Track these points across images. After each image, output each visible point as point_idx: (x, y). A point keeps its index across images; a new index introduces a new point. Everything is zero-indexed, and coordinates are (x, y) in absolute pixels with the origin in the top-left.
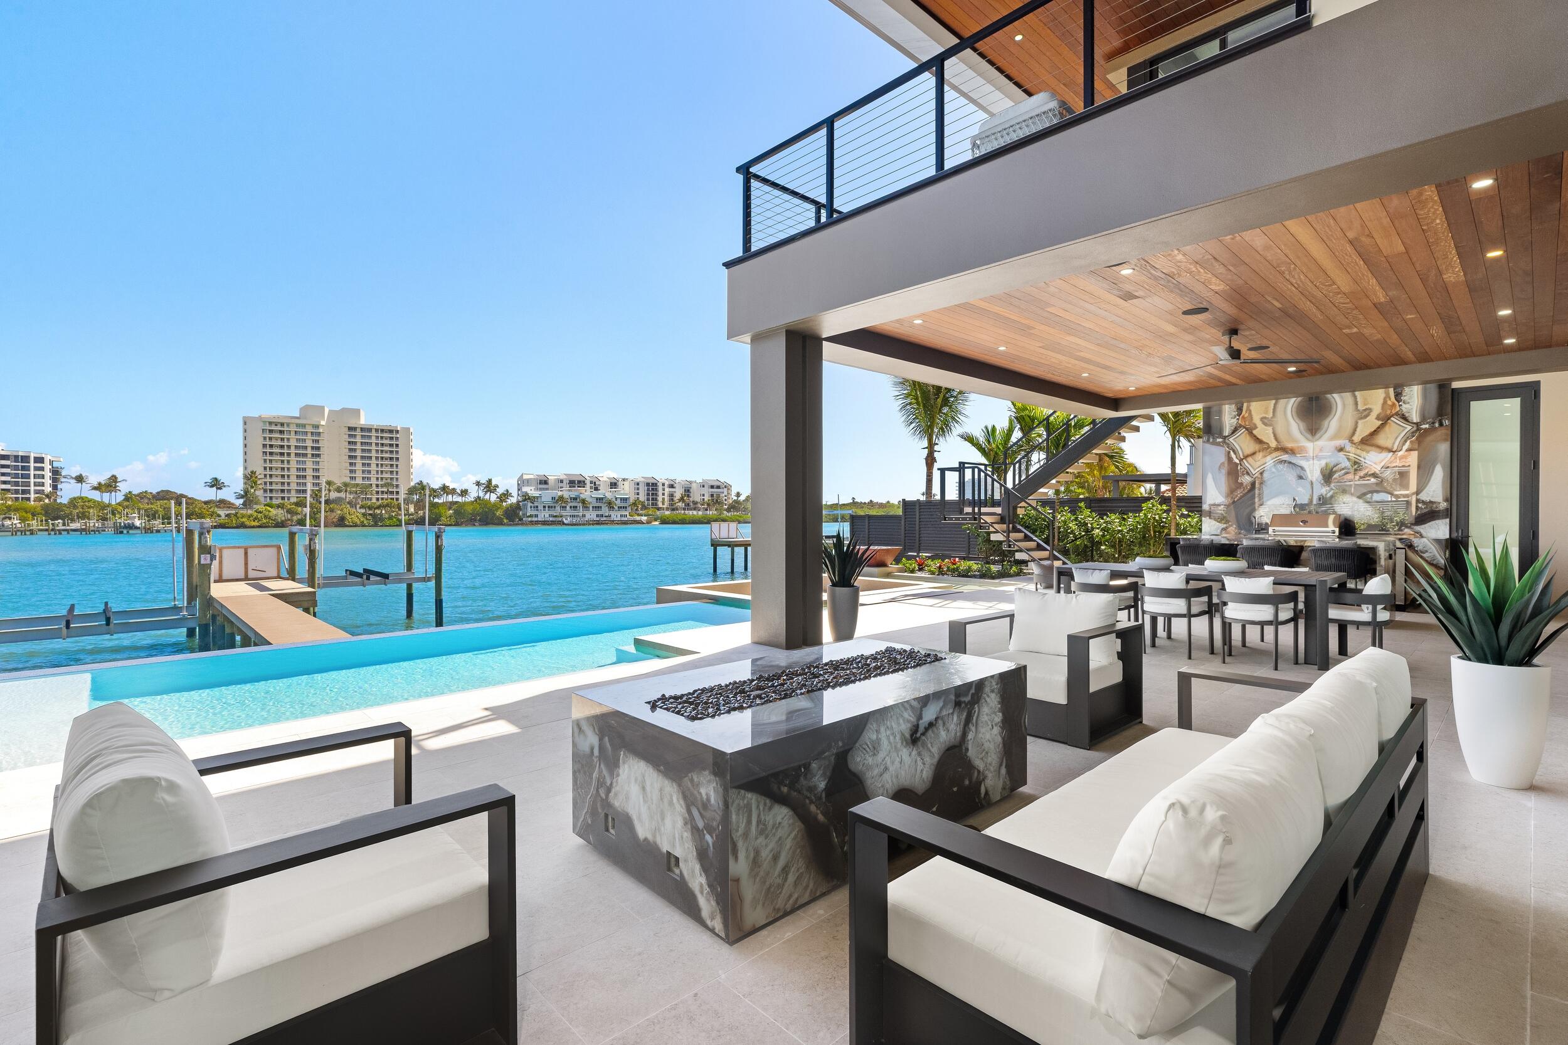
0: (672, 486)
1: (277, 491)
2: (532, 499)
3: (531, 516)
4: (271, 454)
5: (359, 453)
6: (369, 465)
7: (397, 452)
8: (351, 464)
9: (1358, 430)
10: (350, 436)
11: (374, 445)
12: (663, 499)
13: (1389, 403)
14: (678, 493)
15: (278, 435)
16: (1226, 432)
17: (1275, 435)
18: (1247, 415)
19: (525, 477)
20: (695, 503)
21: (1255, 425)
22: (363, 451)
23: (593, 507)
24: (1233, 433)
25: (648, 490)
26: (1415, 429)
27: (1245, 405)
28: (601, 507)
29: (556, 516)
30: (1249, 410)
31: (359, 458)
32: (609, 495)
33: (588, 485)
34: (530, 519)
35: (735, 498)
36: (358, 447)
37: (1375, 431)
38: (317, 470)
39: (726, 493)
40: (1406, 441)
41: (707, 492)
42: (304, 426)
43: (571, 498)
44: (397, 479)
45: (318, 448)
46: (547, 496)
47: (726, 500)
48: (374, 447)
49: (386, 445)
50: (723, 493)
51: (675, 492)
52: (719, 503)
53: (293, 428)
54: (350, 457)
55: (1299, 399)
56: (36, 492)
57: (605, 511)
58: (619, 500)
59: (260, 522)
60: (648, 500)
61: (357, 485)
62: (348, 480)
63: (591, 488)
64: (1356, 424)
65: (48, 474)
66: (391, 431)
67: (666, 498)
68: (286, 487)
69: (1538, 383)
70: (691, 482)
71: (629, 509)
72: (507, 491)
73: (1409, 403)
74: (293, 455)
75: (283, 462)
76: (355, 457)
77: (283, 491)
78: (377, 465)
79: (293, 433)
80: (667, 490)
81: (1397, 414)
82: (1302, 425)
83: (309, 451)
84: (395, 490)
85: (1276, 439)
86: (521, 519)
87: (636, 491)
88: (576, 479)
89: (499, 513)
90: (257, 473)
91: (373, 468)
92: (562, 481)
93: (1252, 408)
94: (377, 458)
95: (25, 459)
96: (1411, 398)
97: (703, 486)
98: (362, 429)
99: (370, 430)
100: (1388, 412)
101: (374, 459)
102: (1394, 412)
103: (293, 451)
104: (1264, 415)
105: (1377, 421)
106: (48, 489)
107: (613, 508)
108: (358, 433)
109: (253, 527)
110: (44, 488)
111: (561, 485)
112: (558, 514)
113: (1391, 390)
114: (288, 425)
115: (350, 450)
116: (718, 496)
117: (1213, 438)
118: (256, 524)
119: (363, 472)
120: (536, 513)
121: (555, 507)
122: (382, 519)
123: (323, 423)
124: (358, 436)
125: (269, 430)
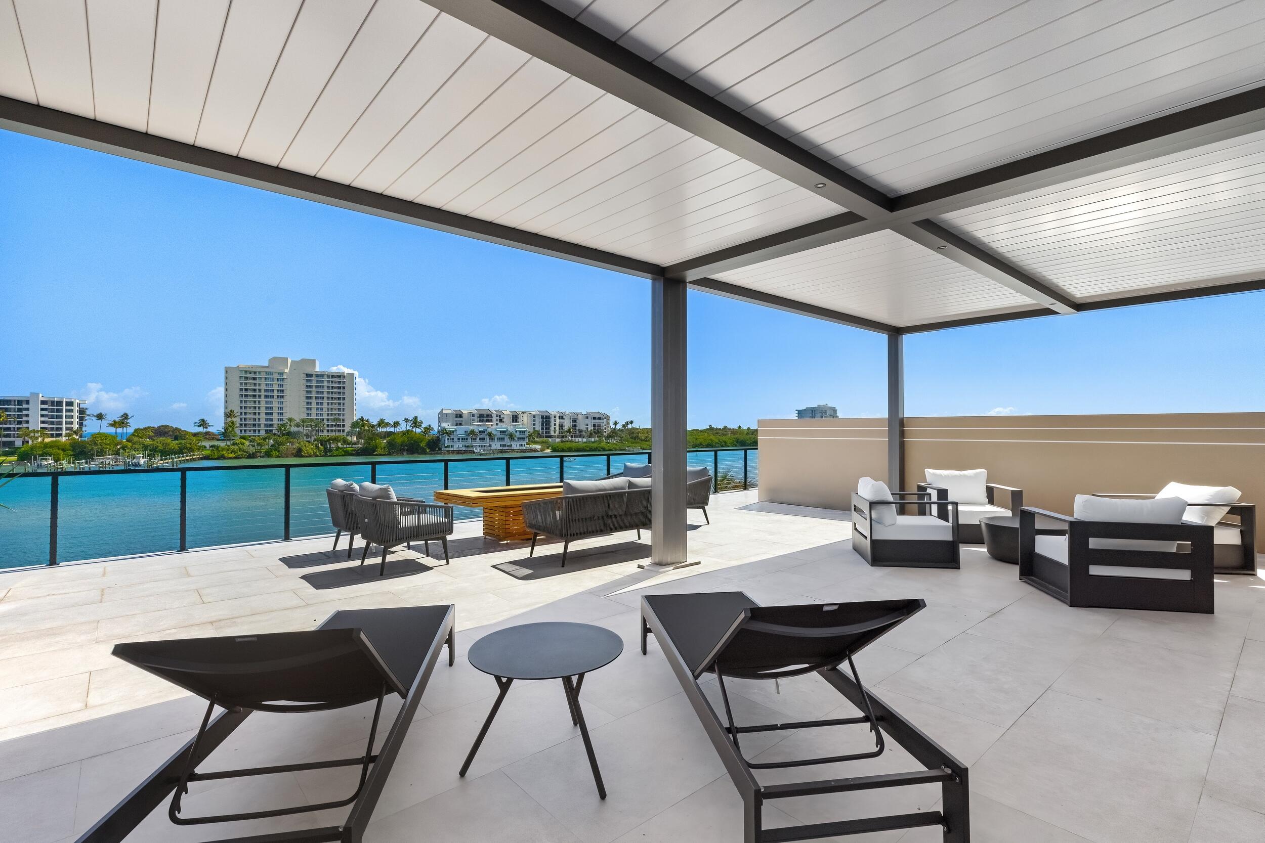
0: (562, 418)
1: (250, 425)
2: (450, 433)
3: (447, 447)
4: (246, 396)
5: (314, 395)
6: (322, 404)
7: (344, 393)
8: (308, 403)
10: (307, 381)
11: (326, 388)
12: (555, 428)
14: (568, 424)
15: (251, 381)
19: (445, 412)
20: (581, 431)
22: (317, 392)
23: (498, 439)
25: (543, 421)
28: (504, 438)
29: (468, 447)
31: (314, 398)
32: (511, 429)
33: (494, 419)
34: (447, 449)
35: (613, 426)
36: (314, 389)
38: (281, 408)
39: (605, 423)
41: (590, 422)
42: (272, 373)
43: (480, 432)
44: (343, 415)
45: (282, 391)
46: (461, 431)
47: (605, 429)
48: (326, 390)
49: (335, 388)
50: (603, 423)
51: (564, 422)
52: (600, 433)
53: (263, 376)
54: (307, 397)
56: (67, 429)
57: (507, 441)
58: (518, 433)
59: (236, 454)
60: (543, 429)
61: (312, 420)
62: (305, 416)
63: (497, 420)
65: (76, 414)
66: (339, 377)
67: (557, 427)
68: (257, 422)
70: (577, 414)
71: (527, 440)
72: (430, 426)
74: (263, 397)
75: (255, 402)
76: (311, 397)
77: (254, 425)
78: (328, 403)
79: (263, 379)
80: (558, 421)
83: (276, 394)
84: (341, 423)
86: (440, 449)
87: (533, 422)
88: (485, 413)
89: (423, 444)
90: (235, 412)
91: (325, 406)
92: (473, 415)
94: (328, 398)
95: (59, 403)
97: (587, 418)
98: (317, 376)
99: (323, 376)
101: (325, 398)
103: (263, 393)
106: (76, 426)
107: (514, 439)
108: (314, 378)
110: (72, 426)
111: (472, 418)
112: (469, 445)
114: (260, 373)
115: (307, 392)
116: (599, 425)
118: (233, 455)
119: (317, 409)
120: (452, 443)
121: (467, 439)
122: (330, 450)
123: (287, 371)
124: (313, 381)
125: (245, 377)
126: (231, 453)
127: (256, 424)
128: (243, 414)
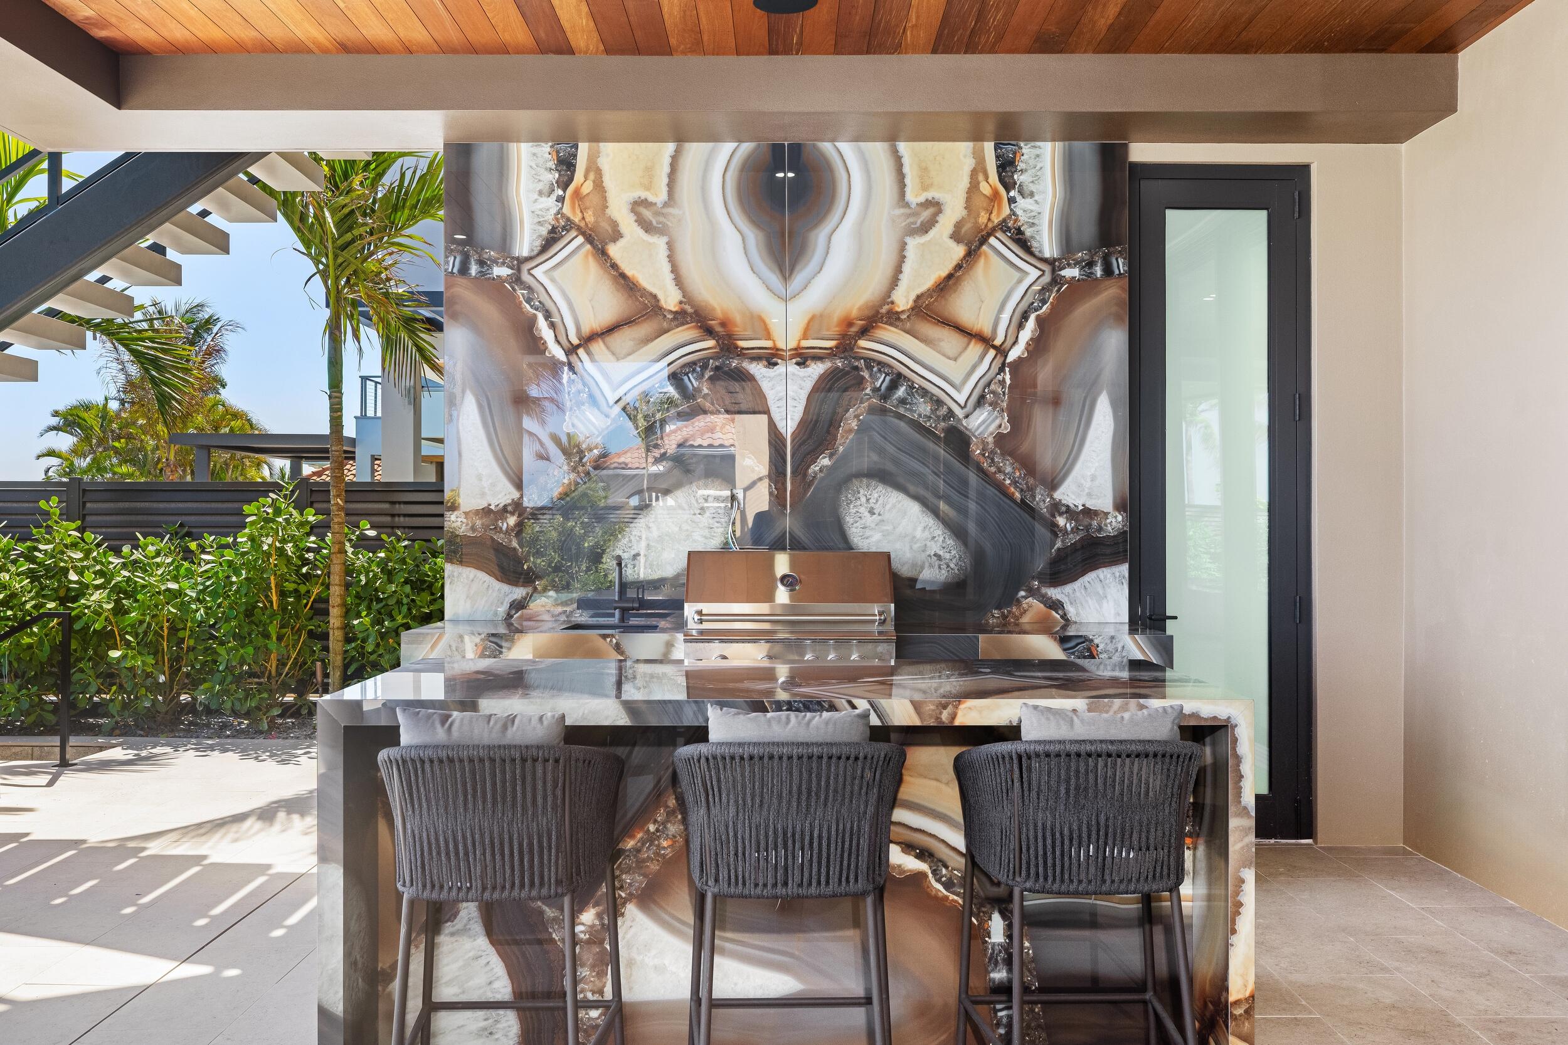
9: (907, 268)
13: (985, 189)
16: (525, 243)
17: (675, 270)
18: (587, 188)
21: (615, 225)
24: (545, 248)
26: (1047, 278)
27: (583, 148)
30: (594, 169)
37: (950, 276)
40: (1025, 317)
55: (747, 147)
64: (903, 246)
69: (1301, 172)
73: (1032, 194)
81: (1003, 226)
82: (753, 236)
85: (679, 281)
93: (604, 163)
96: (1036, 180)
100: (983, 219)
102: (996, 220)
104: (644, 194)
105: (952, 244)
113: (989, 147)
117: (481, 263)
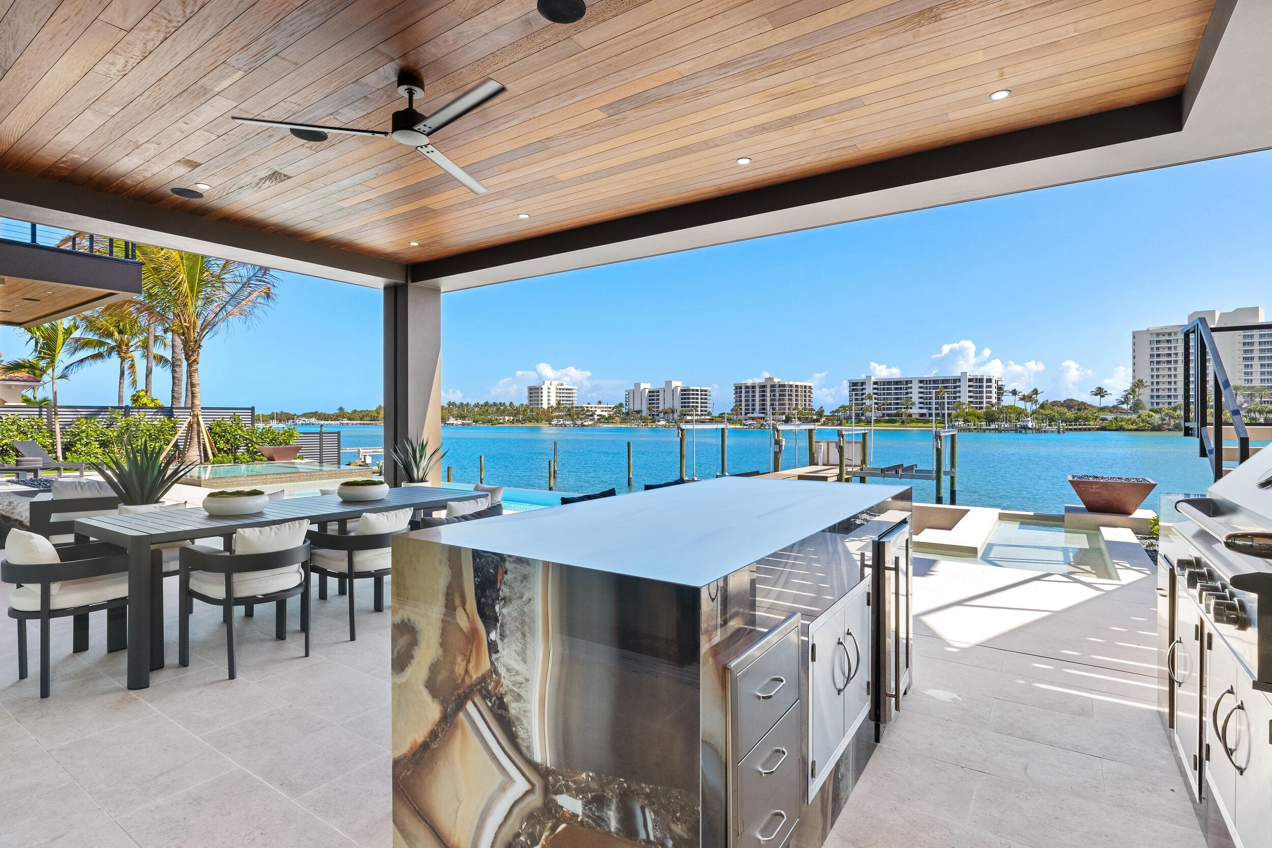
1: (1164, 396)
4: (1158, 362)
5: (1256, 354)
8: (1246, 366)
10: (1245, 337)
15: (1165, 345)
31: (1256, 359)
36: (1256, 347)
53: (1181, 336)
56: (987, 403)
59: (1138, 426)
61: (1253, 388)
65: (994, 390)
68: (1173, 393)
74: (1180, 362)
75: (1170, 369)
76: (1252, 358)
77: (1169, 397)
79: (1181, 341)
90: (1144, 381)
95: (981, 380)
103: (1180, 358)
106: (994, 401)
108: (1256, 333)
109: (1131, 430)
110: (991, 400)
114: (1176, 333)
115: (1245, 351)
118: (1134, 427)
124: (1255, 336)
125: (1157, 341)
126: (1132, 424)
127: (1171, 395)
128: (1155, 383)
